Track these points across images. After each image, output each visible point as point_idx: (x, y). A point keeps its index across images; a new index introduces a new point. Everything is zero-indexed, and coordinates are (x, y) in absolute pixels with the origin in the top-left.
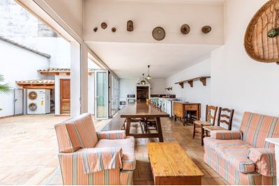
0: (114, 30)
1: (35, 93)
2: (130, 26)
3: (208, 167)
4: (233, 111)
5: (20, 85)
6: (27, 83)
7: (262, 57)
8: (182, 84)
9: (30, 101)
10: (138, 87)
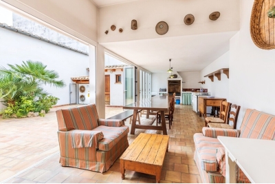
0: (121, 30)
1: (84, 87)
2: (135, 25)
3: (194, 164)
4: (239, 107)
5: (74, 81)
6: (77, 79)
7: (268, 43)
8: (211, 77)
9: (81, 94)
10: (169, 81)
